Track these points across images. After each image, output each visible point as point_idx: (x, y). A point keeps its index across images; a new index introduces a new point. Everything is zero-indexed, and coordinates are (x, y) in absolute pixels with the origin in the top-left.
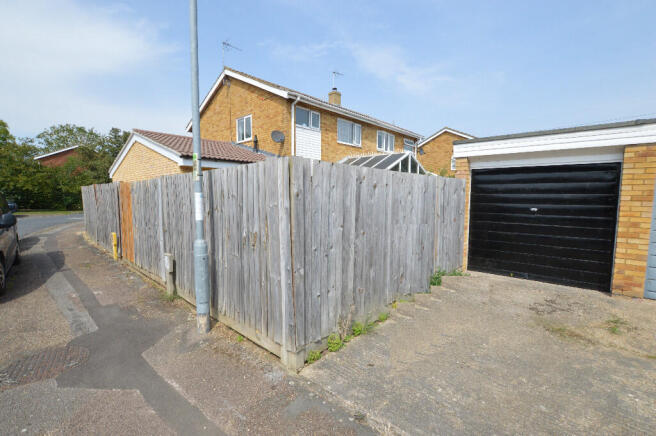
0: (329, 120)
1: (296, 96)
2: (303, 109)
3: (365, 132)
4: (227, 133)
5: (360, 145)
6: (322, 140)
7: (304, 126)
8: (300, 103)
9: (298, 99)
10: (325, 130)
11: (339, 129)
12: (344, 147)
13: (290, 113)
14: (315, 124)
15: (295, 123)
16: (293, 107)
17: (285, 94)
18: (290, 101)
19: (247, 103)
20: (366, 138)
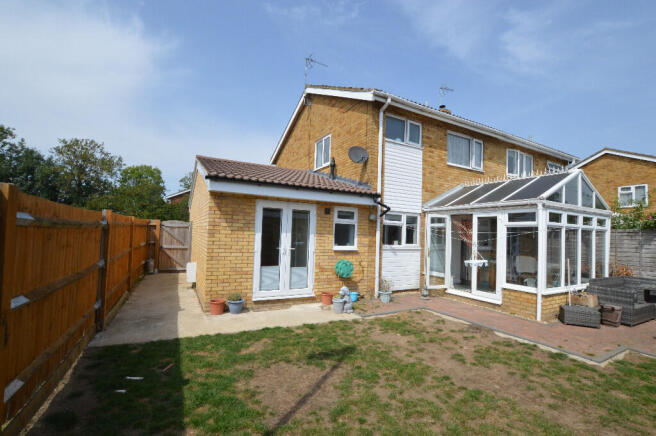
0: (435, 134)
1: (386, 98)
2: (397, 117)
3: (488, 151)
4: (305, 160)
5: (481, 169)
6: (424, 161)
7: (398, 141)
8: (392, 109)
9: (389, 101)
10: (429, 145)
11: (449, 144)
12: (456, 172)
13: (377, 123)
14: (414, 139)
15: (385, 135)
16: (381, 114)
17: (368, 97)
18: (376, 105)
19: (327, 120)
20: (490, 159)
